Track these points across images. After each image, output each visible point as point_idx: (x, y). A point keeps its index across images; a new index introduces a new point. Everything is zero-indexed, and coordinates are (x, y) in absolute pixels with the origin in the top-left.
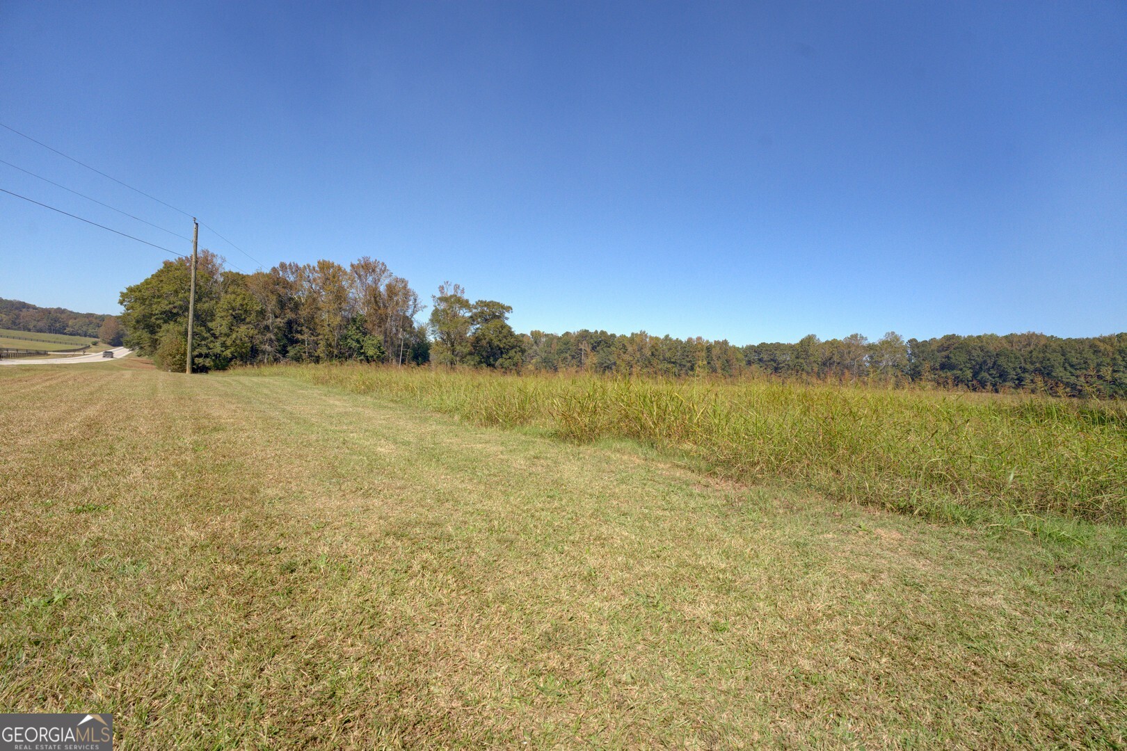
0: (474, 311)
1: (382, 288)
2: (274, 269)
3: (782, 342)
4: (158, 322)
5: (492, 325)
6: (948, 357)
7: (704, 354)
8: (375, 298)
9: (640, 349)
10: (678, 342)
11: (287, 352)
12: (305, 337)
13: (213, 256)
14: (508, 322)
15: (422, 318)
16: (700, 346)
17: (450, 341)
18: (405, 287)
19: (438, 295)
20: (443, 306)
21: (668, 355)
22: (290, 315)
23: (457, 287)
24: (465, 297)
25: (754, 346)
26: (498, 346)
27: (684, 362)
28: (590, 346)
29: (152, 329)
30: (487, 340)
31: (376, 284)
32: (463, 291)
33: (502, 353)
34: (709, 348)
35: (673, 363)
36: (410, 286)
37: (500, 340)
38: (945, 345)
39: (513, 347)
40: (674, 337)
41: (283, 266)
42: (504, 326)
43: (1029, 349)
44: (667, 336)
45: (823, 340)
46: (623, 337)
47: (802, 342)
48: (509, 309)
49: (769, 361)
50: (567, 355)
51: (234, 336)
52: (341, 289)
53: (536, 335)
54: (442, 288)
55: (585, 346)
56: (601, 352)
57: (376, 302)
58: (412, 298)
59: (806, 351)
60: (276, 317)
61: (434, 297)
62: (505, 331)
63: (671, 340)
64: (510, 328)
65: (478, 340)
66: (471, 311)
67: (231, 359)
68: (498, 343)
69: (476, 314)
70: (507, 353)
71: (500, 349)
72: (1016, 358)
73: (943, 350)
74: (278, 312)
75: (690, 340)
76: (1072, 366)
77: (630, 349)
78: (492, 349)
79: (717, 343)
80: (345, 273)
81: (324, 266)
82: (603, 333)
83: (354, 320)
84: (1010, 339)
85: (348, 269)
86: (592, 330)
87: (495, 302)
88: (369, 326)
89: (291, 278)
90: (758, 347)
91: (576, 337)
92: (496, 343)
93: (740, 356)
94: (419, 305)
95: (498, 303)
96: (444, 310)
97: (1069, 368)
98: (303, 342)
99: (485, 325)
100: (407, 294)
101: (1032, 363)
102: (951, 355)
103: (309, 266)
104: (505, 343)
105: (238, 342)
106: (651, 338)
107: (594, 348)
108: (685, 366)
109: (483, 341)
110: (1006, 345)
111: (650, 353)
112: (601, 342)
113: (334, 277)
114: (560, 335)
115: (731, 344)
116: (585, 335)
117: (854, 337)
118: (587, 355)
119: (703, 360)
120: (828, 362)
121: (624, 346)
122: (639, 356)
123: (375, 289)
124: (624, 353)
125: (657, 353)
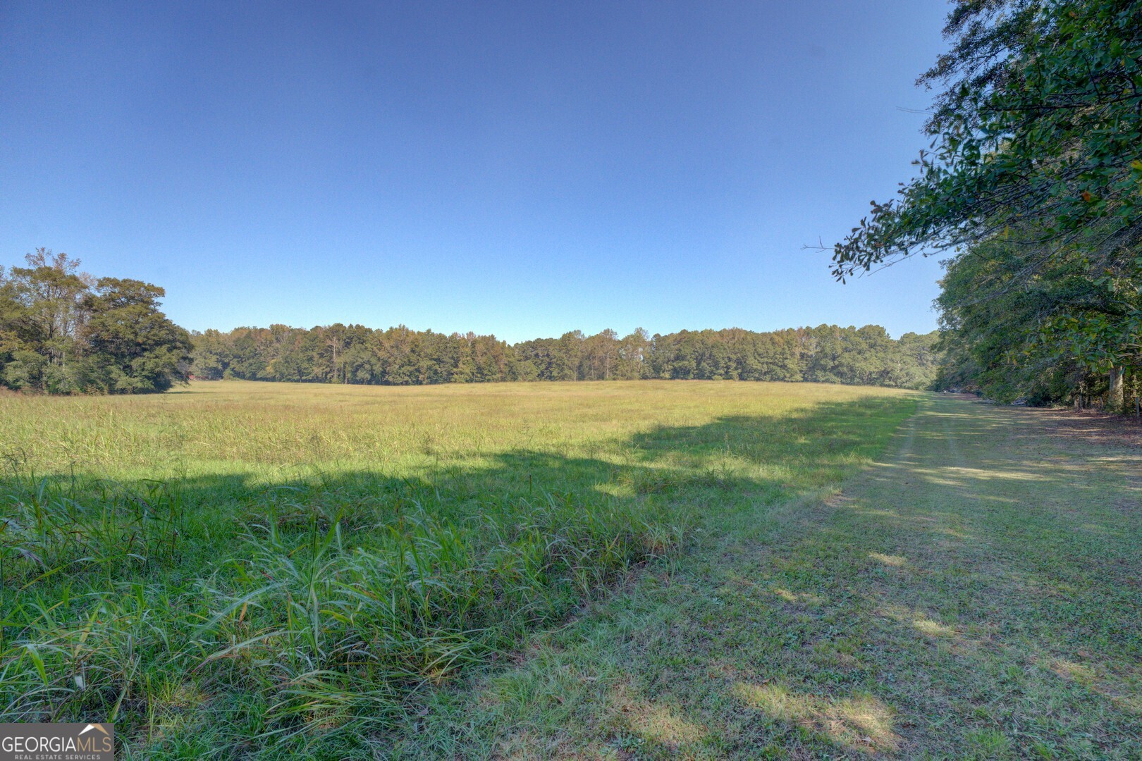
3: (553, 337)
5: (121, 311)
6: (680, 350)
7: (468, 350)
9: (399, 345)
10: (441, 337)
14: (160, 309)
16: (464, 341)
21: (429, 351)
23: (62, 258)
24: (76, 272)
25: (530, 342)
26: (133, 340)
27: (446, 359)
28: (342, 343)
32: (74, 264)
33: (142, 350)
34: (474, 343)
35: (436, 360)
37: (137, 332)
38: (679, 339)
39: (159, 343)
40: (436, 331)
43: (733, 342)
44: (429, 331)
45: (587, 336)
46: (379, 331)
47: (564, 336)
48: (161, 292)
49: (543, 356)
50: (314, 354)
53: (277, 331)
54: (32, 257)
55: (336, 344)
56: (354, 349)
59: (567, 346)
63: (433, 334)
64: (162, 317)
68: (133, 337)
70: (151, 350)
71: (139, 344)
72: (724, 349)
73: (677, 343)
75: (454, 335)
76: (759, 355)
77: (387, 345)
79: (484, 338)
82: (358, 327)
84: (722, 334)
86: (346, 324)
87: (134, 282)
90: (534, 342)
91: (326, 332)
92: (128, 336)
93: (509, 352)
95: (140, 283)
97: (757, 357)
101: (735, 353)
102: (681, 348)
104: (147, 336)
106: (412, 333)
107: (346, 345)
108: (447, 363)
110: (719, 339)
111: (409, 350)
112: (355, 337)
114: (308, 329)
115: (499, 340)
116: (337, 329)
117: (607, 332)
118: (339, 353)
119: (467, 356)
120: (590, 356)
121: (381, 344)
122: (397, 353)
124: (380, 350)
125: (418, 350)
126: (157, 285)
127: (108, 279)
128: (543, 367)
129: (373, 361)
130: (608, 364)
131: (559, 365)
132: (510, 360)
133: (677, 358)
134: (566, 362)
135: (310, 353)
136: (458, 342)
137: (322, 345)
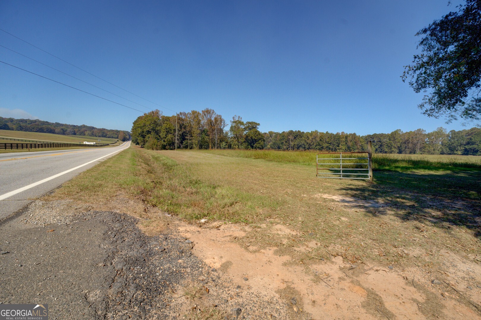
0: (245, 126)
1: (213, 119)
2: (178, 115)
3: (384, 133)
4: (145, 134)
5: (252, 131)
6: (471, 139)
7: (344, 140)
8: (211, 123)
9: (315, 138)
10: (332, 134)
11: (183, 143)
12: (188, 138)
13: (159, 111)
14: (258, 129)
15: (227, 129)
16: (342, 136)
17: (237, 137)
18: (221, 118)
19: (232, 120)
20: (234, 124)
21: (327, 140)
22: (183, 130)
23: (239, 117)
24: (242, 120)
27: (335, 143)
28: (293, 137)
29: (144, 137)
30: (250, 137)
31: (211, 118)
32: (241, 119)
33: (256, 141)
34: (347, 137)
35: (330, 144)
36: (222, 117)
37: (255, 137)
38: (470, 133)
39: (260, 139)
41: (181, 113)
42: (257, 131)
44: (327, 132)
45: (404, 132)
46: (308, 133)
47: (392, 133)
48: (259, 124)
49: (377, 142)
50: (284, 141)
51: (167, 138)
52: (200, 121)
53: (271, 133)
54: (234, 118)
55: (291, 137)
56: (298, 139)
57: (211, 124)
58: (223, 122)
59: (394, 138)
60: (179, 131)
62: (257, 133)
63: (329, 133)
64: (259, 131)
65: (247, 137)
67: (166, 146)
70: (258, 141)
71: (255, 140)
73: (469, 135)
74: (180, 129)
75: (337, 134)
77: (310, 138)
78: (252, 140)
79: (350, 134)
80: (200, 114)
81: (194, 112)
82: (299, 131)
83: (204, 131)
85: (201, 112)
86: (294, 131)
87: (253, 122)
88: (209, 133)
89: (183, 117)
90: (372, 135)
91: (287, 133)
92: (254, 138)
93: (361, 140)
94: (226, 125)
95: (255, 122)
96: (235, 126)
98: (187, 139)
99: (250, 131)
100: (221, 120)
102: (472, 138)
103: (189, 113)
104: (257, 138)
105: (168, 140)
106: (320, 133)
107: (295, 138)
108: (335, 145)
111: (319, 140)
112: (298, 135)
113: (197, 116)
114: (281, 133)
115: (358, 135)
116: (291, 132)
117: (419, 130)
118: (292, 141)
119: (343, 142)
120: (406, 142)
121: (308, 137)
122: (314, 141)
123: (211, 120)
124: (308, 140)
125: (323, 140)
126: (258, 123)
127: (248, 122)
128: (377, 147)
129: (306, 144)
130: (419, 146)
131: (389, 147)
132: (362, 144)
133: (468, 143)
134: (393, 145)
135: (282, 141)
136: (340, 136)
137: (287, 138)
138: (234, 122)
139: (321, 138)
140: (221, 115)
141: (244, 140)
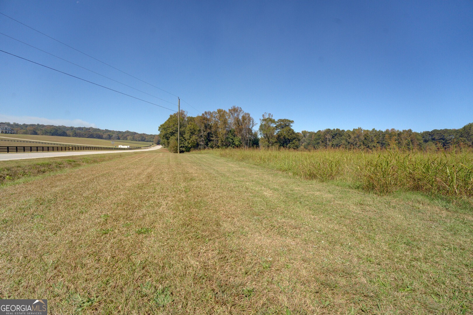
0: (277, 124)
1: (240, 118)
2: (203, 114)
3: (448, 128)
4: (169, 136)
5: (285, 129)
7: (396, 137)
8: (238, 122)
9: (358, 137)
10: (380, 132)
11: (208, 144)
12: (214, 139)
13: (184, 111)
14: (292, 128)
15: (256, 129)
16: (393, 133)
17: (267, 137)
18: (249, 116)
19: (262, 118)
20: (264, 123)
21: (374, 139)
22: (209, 131)
23: (269, 114)
24: (273, 118)
25: (428, 132)
26: (288, 138)
27: (384, 142)
28: (331, 136)
29: (168, 138)
30: (283, 136)
31: (238, 116)
32: (272, 116)
33: (290, 141)
34: (399, 134)
35: (378, 143)
36: (251, 116)
37: (289, 136)
39: (294, 139)
41: (206, 113)
42: (290, 130)
46: (349, 131)
47: (464, 127)
48: (292, 122)
49: (439, 140)
50: (320, 141)
51: (191, 139)
52: (226, 120)
53: (304, 133)
54: (263, 115)
55: (328, 137)
56: (337, 139)
57: (238, 123)
58: (252, 121)
59: (468, 133)
60: (204, 132)
61: (260, 119)
62: (291, 132)
63: (376, 131)
64: (293, 130)
65: (279, 136)
66: (276, 124)
67: (191, 148)
68: (288, 137)
69: (278, 125)
70: (292, 141)
71: (289, 139)
74: (205, 130)
75: (387, 130)
77: (352, 137)
78: (285, 140)
79: (404, 131)
80: (227, 113)
81: (220, 111)
82: (338, 130)
83: (230, 131)
85: (228, 111)
86: (332, 129)
87: (286, 119)
88: (236, 133)
89: (209, 117)
90: (431, 132)
91: (324, 132)
92: (287, 137)
93: (419, 137)
94: (255, 123)
95: (288, 120)
96: (265, 125)
99: (282, 130)
100: (250, 119)
103: (214, 112)
104: (291, 137)
105: (193, 141)
106: (364, 131)
107: (333, 137)
108: (384, 144)
109: (281, 136)
111: (364, 138)
112: (336, 134)
113: (223, 115)
114: (316, 132)
115: (413, 131)
116: (328, 131)
118: (329, 140)
121: (349, 135)
122: (357, 140)
123: (238, 118)
124: (349, 139)
125: (368, 138)
126: (291, 120)
127: (280, 120)
129: (347, 143)
132: (420, 142)
135: (318, 141)
136: (390, 134)
137: (323, 137)
138: (263, 120)
139: (366, 137)
140: (249, 113)
141: (275, 140)
